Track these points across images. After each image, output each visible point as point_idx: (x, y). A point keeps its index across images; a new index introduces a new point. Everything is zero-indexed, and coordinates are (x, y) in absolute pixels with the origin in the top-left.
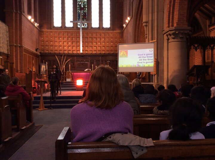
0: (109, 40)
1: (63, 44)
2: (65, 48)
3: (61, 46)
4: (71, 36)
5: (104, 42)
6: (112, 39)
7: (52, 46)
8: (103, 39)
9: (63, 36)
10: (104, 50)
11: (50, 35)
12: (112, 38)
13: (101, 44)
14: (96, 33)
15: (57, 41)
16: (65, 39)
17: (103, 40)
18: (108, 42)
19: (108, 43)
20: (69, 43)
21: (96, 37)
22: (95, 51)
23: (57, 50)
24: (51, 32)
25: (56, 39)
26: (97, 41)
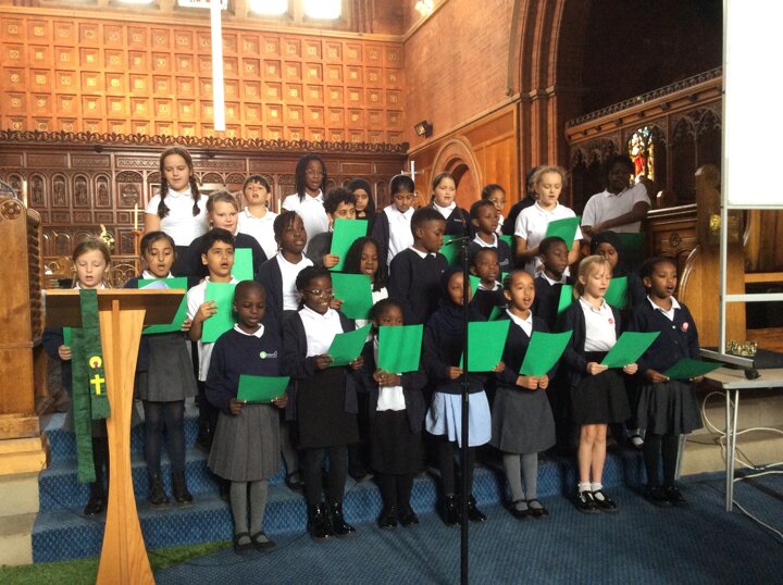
0: (341, 78)
1: (107, 86)
2: (117, 106)
3: (93, 97)
4: (149, 49)
5: (320, 87)
6: (354, 75)
7: (45, 95)
8: (314, 72)
9: (102, 46)
10: (320, 125)
11: (31, 35)
12: (353, 67)
13: (301, 96)
14: (277, 37)
15: (70, 72)
16: (115, 61)
17: (312, 77)
18: (334, 88)
19: (335, 95)
20: (139, 84)
21: (275, 56)
22: (273, 128)
23: (71, 120)
24: (38, 20)
25: (65, 57)
26: (284, 80)
